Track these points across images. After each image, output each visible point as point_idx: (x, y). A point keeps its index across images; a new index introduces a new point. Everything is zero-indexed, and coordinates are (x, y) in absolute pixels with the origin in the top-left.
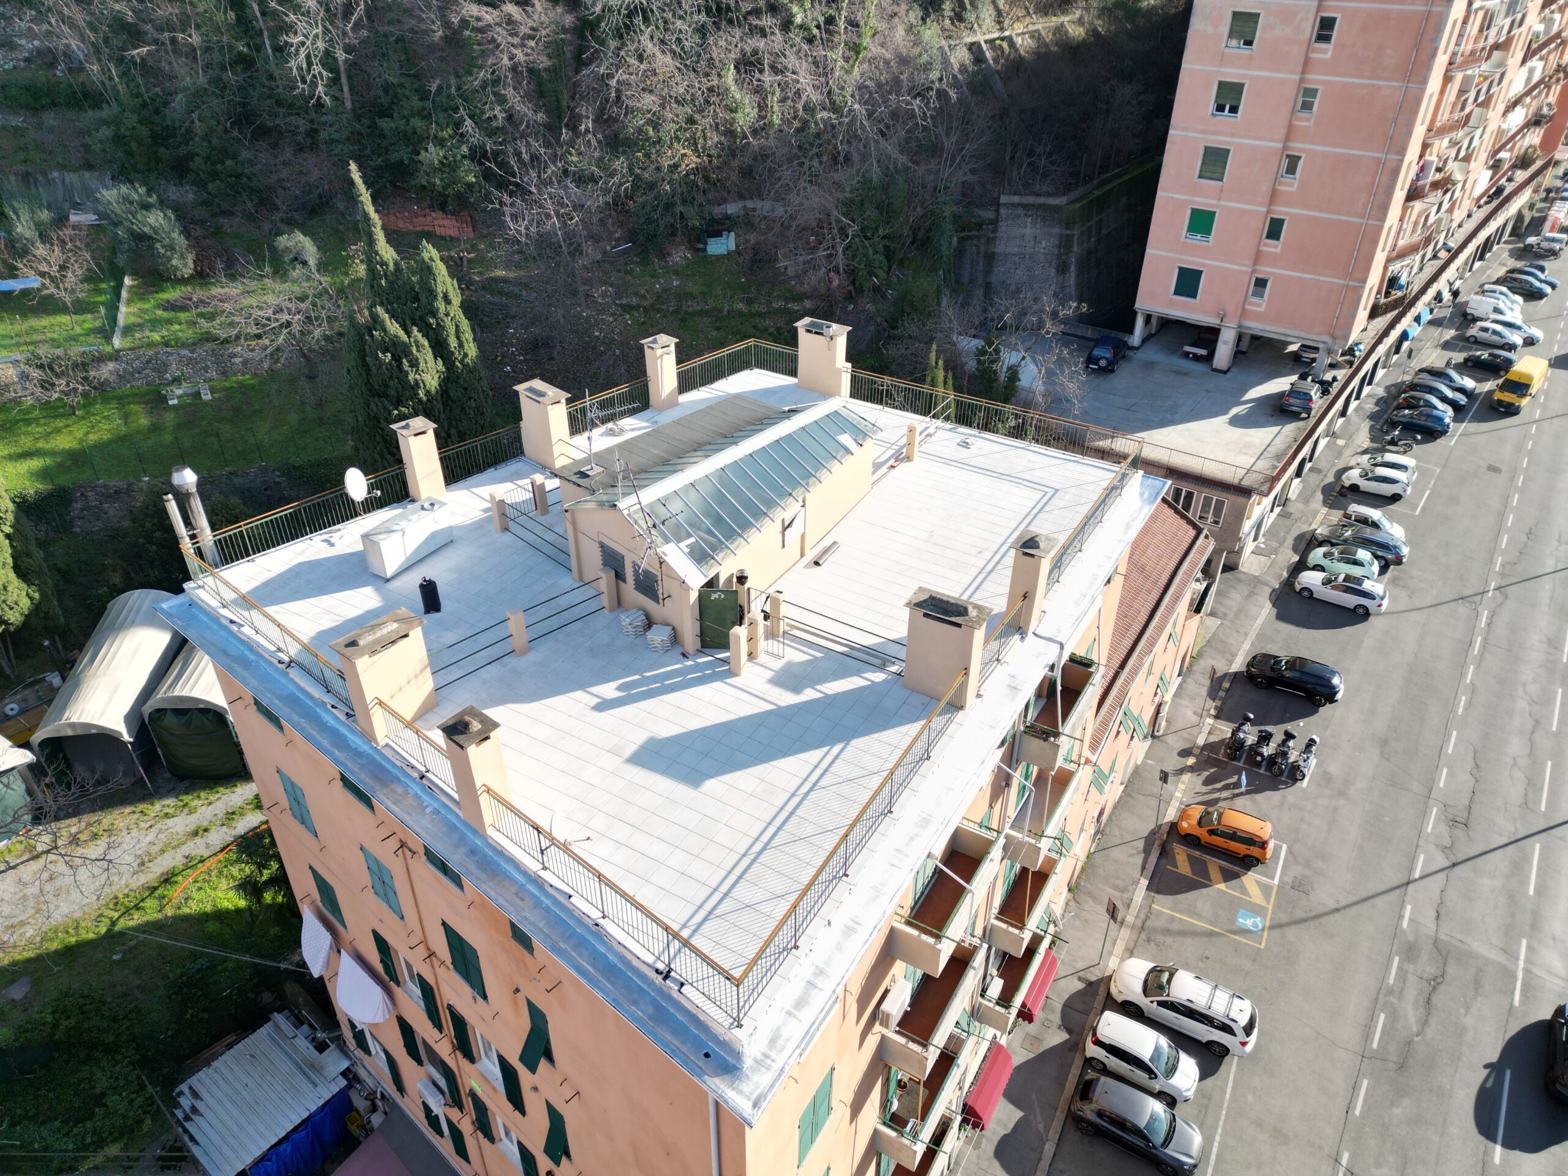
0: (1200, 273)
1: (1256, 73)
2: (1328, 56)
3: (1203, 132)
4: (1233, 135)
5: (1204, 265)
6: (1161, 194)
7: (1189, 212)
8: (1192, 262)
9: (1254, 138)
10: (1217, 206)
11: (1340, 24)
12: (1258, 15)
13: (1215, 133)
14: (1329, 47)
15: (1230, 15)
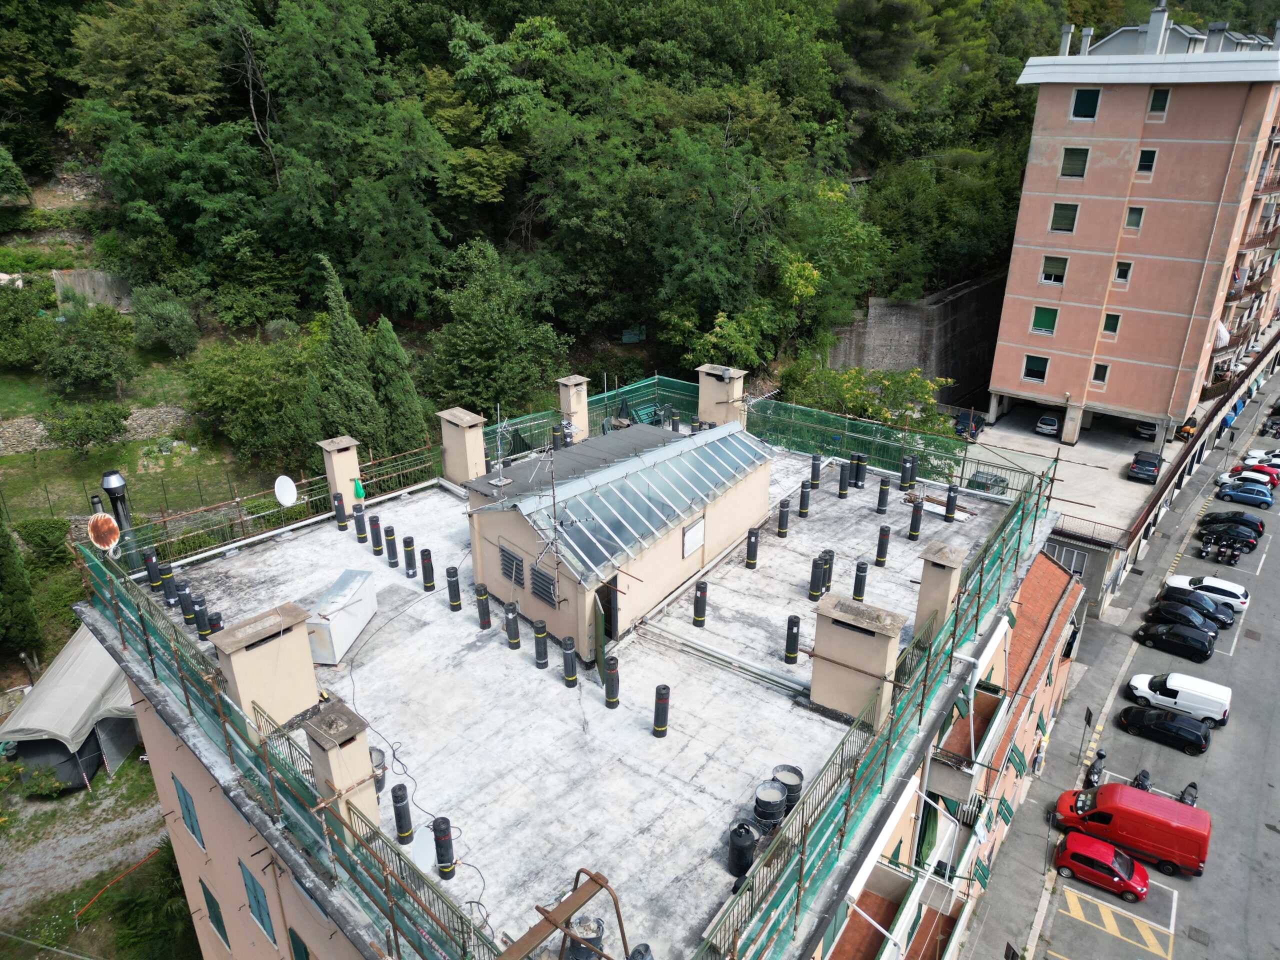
0: (1046, 360)
1: (1087, 197)
2: (1150, 181)
3: (1044, 245)
4: (1069, 247)
5: (1049, 354)
6: (1007, 296)
7: (1034, 310)
8: (1039, 352)
9: (1088, 249)
10: (1058, 305)
11: (1159, 157)
12: (1087, 150)
13: (1054, 246)
14: (1151, 174)
15: (1063, 152)
